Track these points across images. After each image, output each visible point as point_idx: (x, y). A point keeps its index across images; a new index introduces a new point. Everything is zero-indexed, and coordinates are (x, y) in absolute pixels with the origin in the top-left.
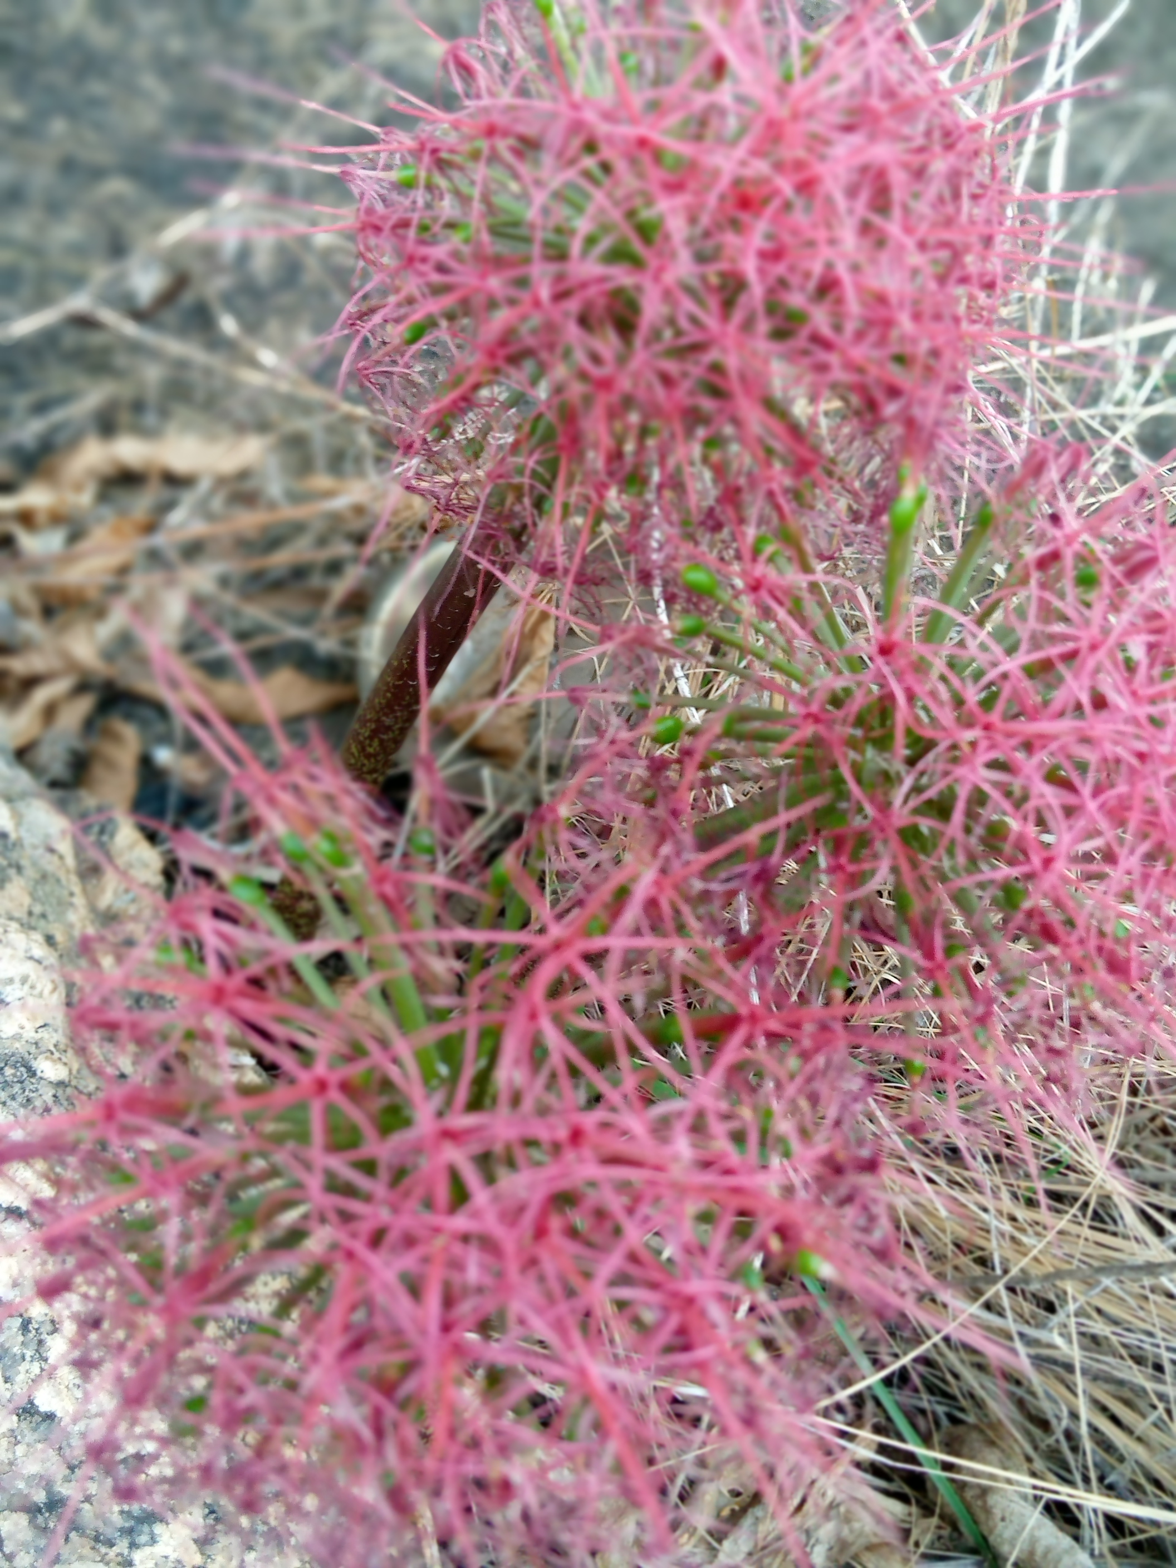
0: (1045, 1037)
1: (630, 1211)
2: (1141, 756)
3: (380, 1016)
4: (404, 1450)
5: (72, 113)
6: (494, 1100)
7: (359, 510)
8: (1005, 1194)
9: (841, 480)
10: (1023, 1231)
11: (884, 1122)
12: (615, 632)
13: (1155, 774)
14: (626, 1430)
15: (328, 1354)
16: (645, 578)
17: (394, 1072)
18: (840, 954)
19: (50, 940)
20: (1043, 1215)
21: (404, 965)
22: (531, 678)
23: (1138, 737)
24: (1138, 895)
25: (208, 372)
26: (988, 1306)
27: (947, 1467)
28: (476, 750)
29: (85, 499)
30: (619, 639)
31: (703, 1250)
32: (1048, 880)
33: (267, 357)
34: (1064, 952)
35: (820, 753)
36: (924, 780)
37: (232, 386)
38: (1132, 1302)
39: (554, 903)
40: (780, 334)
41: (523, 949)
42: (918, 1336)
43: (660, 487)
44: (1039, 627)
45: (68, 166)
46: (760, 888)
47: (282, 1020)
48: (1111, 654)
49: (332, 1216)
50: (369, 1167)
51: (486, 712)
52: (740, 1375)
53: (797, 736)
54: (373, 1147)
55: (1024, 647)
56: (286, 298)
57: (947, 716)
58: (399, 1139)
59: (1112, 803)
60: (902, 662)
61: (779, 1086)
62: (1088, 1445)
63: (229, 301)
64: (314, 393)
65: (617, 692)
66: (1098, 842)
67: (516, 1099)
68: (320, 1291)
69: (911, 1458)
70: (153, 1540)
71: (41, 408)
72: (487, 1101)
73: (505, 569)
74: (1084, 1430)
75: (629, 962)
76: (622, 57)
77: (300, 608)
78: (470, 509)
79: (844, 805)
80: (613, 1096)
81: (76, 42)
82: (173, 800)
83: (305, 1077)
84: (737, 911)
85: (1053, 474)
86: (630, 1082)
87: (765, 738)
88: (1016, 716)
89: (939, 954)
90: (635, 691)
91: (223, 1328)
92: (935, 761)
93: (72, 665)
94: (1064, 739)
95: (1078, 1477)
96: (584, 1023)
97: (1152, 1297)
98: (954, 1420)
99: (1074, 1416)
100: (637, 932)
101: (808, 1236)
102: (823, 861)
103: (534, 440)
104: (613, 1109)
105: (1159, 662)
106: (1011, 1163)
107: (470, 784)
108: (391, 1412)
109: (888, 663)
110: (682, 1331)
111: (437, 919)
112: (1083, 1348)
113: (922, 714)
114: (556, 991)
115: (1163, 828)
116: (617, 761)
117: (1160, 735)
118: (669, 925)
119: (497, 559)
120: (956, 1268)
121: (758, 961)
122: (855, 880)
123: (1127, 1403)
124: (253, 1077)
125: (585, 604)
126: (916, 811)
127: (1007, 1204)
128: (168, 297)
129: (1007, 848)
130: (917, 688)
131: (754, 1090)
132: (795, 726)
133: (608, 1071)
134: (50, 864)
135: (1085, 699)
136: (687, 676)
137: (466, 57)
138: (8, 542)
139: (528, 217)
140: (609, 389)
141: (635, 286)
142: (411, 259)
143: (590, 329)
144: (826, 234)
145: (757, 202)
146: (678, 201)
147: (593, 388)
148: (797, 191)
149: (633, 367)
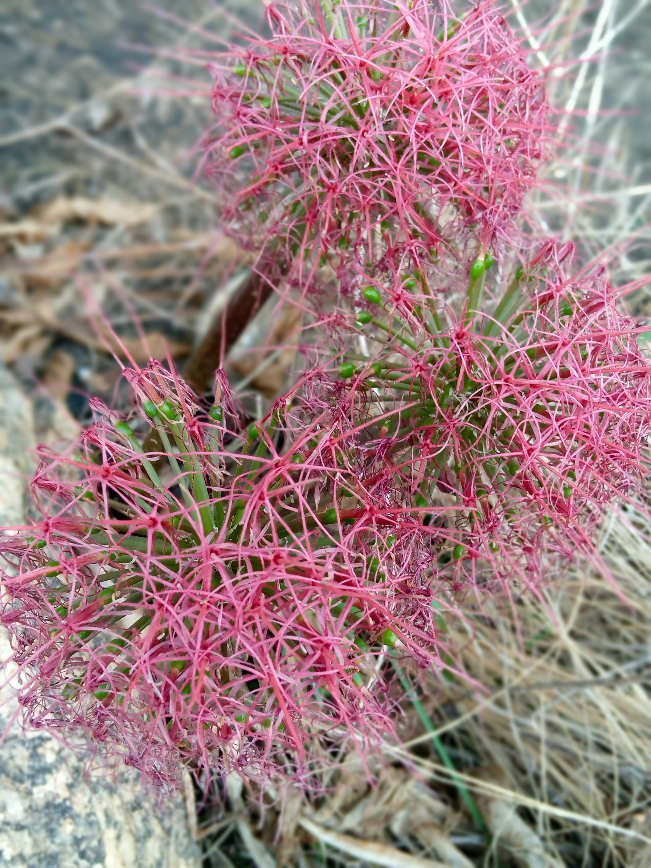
5: (66, 18)
7: (203, 250)
8: (514, 646)
10: (521, 666)
12: (325, 317)
13: (590, 411)
17: (190, 520)
23: (584, 393)
26: (497, 702)
28: (253, 385)
29: (54, 230)
30: (326, 320)
32: (530, 460)
33: (162, 162)
34: (535, 498)
35: (423, 388)
37: (140, 176)
41: (261, 465)
43: (356, 245)
44: (538, 331)
45: (61, 47)
50: (173, 565)
54: (177, 556)
56: (174, 131)
57: (487, 372)
59: (567, 424)
60: (466, 343)
62: (545, 782)
63: (143, 129)
64: (182, 183)
65: (324, 349)
69: (448, 776)
71: (35, 178)
73: (276, 283)
74: (543, 773)
76: (359, 19)
77: (167, 300)
78: (258, 249)
79: (432, 415)
80: (298, 541)
83: (146, 517)
86: (307, 536)
89: (473, 494)
94: (545, 389)
95: (537, 795)
97: (587, 707)
98: (477, 764)
99: (539, 766)
100: (318, 462)
103: (294, 215)
104: (297, 547)
108: (173, 687)
109: (459, 343)
112: (547, 729)
115: (592, 439)
117: (594, 392)
119: (272, 277)
123: (569, 762)
125: (313, 303)
127: (515, 652)
128: (109, 125)
129: (511, 442)
130: (473, 357)
135: (558, 371)
137: (276, 11)
138: (10, 250)
139: (300, 98)
140: (334, 192)
141: (352, 139)
142: (238, 113)
143: (327, 160)
144: (452, 121)
145: (418, 101)
146: (378, 96)
147: (326, 190)
148: (440, 98)
149: (347, 180)
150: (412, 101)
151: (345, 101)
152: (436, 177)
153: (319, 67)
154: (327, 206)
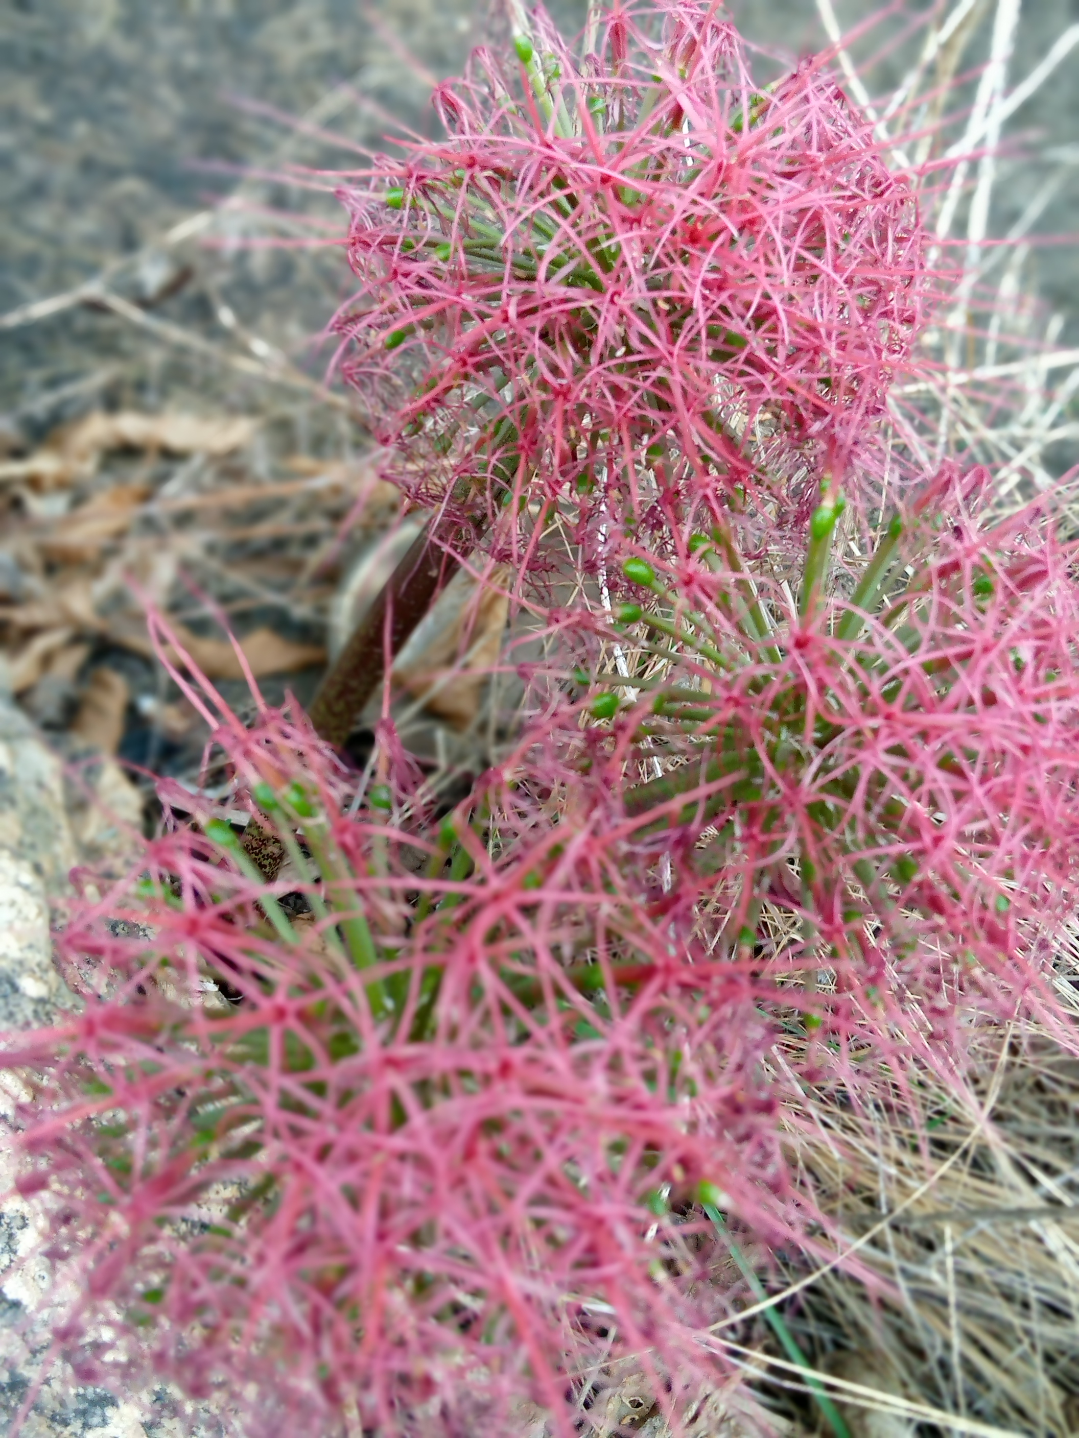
0: (930, 998)
1: (551, 1138)
2: (1025, 749)
3: (335, 952)
4: (338, 1346)
5: (94, 117)
6: (434, 1032)
7: (336, 490)
8: (893, 1142)
9: (768, 488)
10: (908, 1175)
11: (786, 1068)
12: (561, 616)
13: (1037, 765)
14: (537, 1336)
15: (275, 1256)
16: (591, 568)
17: (345, 1004)
18: (748, 914)
19: (37, 869)
20: (925, 1160)
21: (359, 907)
22: (486, 649)
23: (1022, 732)
24: (1017, 871)
25: (206, 359)
26: (874, 1242)
27: (830, 1388)
28: (432, 713)
29: (88, 468)
30: (565, 622)
31: (614, 1177)
32: (938, 856)
33: (260, 347)
34: (948, 922)
35: (740, 732)
36: (832, 762)
37: (227, 372)
38: (1005, 1244)
39: (496, 856)
40: (719, 356)
41: (465, 898)
42: (807, 1267)
43: (607, 488)
44: (939, 629)
45: (88, 165)
46: (680, 852)
47: (247, 952)
48: (1002, 655)
49: (284, 1132)
50: (319, 1089)
51: (442, 680)
52: (642, 1292)
53: (719, 716)
54: (324, 1071)
55: (924, 647)
56: (279, 295)
57: (853, 705)
58: (347, 1064)
59: (997, 790)
60: (815, 656)
61: (689, 1034)
62: (958, 1373)
63: (227, 295)
64: (301, 382)
65: (561, 668)
66: (982, 825)
67: (453, 1033)
68: (267, 1201)
69: (797, 1378)
70: (104, 1422)
71: (53, 383)
72: (427, 1034)
73: (465, 553)
74: (955, 1360)
75: (560, 915)
76: (591, 102)
77: (279, 576)
78: (438, 498)
79: (759, 781)
80: (540, 1034)
81: (101, 54)
82: (154, 745)
83: (266, 1005)
84: (660, 873)
85: (957, 493)
86: (555, 1023)
87: (693, 717)
88: (916, 708)
89: (838, 918)
90: (576, 669)
91: (177, 1231)
92: (842, 744)
93: (69, 618)
94: (957, 731)
95: (948, 1402)
96: (518, 968)
97: (1023, 1241)
98: (838, 1346)
99: (947, 1346)
100: (568, 887)
101: (708, 1168)
102: (738, 831)
103: (497, 439)
104: (539, 1046)
105: (1044, 664)
106: (900, 1112)
107: (424, 744)
108: (328, 1311)
109: (802, 656)
110: (591, 1249)
111: (390, 868)
112: (958, 1284)
113: (833, 702)
114: (493, 937)
115: (1042, 814)
116: (558, 731)
117: (1042, 731)
118: (597, 882)
119: (460, 544)
120: (847, 1207)
121: (675, 918)
122: (765, 849)
123: (997, 1337)
124: (216, 1002)
125: (536, 587)
126: (823, 789)
127: (894, 1148)
128: (172, 289)
129: (903, 825)
130: (828, 680)
131: (666, 1034)
132: (719, 708)
133: (536, 1012)
134: (42, 800)
135: (977, 696)
136: (625, 656)
137: (453, 95)
138: (17, 504)
139: (502, 243)
140: (566, 398)
141: (593, 307)
142: (395, 273)
143: (551, 344)
144: (764, 268)
145: (704, 237)
146: (635, 233)
147: (552, 397)
148: (741, 230)
149: (587, 379)
150: (694, 238)
151: (580, 243)
152: (740, 366)
153: (531, 187)
154: (554, 425)
